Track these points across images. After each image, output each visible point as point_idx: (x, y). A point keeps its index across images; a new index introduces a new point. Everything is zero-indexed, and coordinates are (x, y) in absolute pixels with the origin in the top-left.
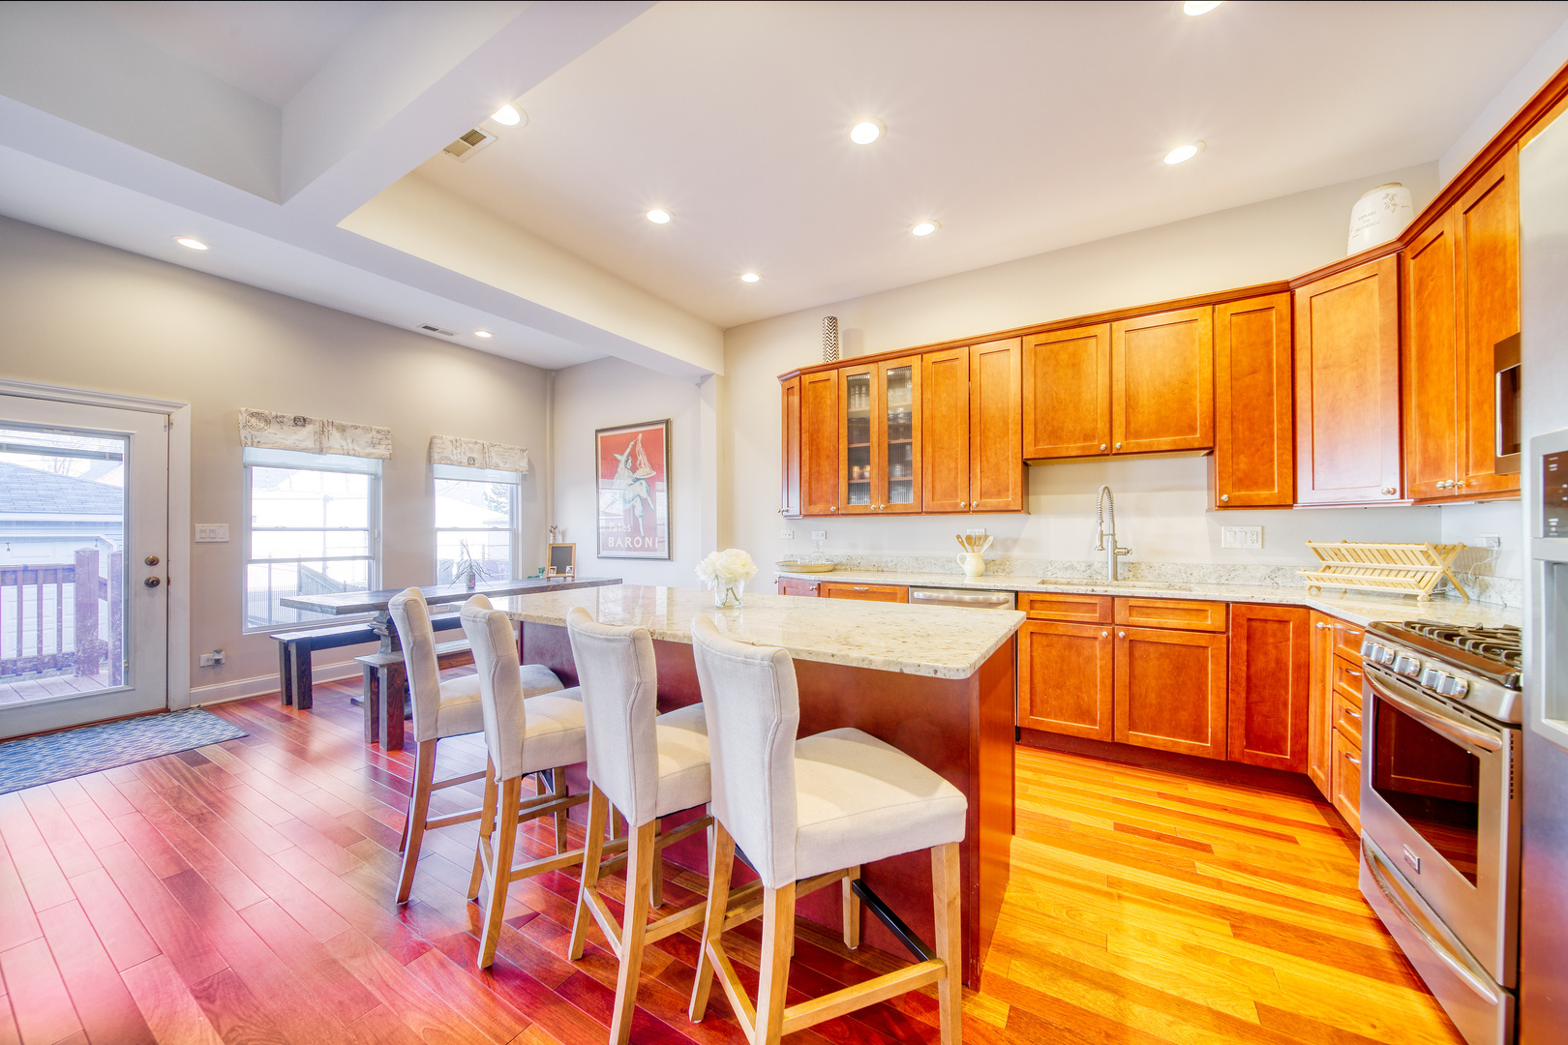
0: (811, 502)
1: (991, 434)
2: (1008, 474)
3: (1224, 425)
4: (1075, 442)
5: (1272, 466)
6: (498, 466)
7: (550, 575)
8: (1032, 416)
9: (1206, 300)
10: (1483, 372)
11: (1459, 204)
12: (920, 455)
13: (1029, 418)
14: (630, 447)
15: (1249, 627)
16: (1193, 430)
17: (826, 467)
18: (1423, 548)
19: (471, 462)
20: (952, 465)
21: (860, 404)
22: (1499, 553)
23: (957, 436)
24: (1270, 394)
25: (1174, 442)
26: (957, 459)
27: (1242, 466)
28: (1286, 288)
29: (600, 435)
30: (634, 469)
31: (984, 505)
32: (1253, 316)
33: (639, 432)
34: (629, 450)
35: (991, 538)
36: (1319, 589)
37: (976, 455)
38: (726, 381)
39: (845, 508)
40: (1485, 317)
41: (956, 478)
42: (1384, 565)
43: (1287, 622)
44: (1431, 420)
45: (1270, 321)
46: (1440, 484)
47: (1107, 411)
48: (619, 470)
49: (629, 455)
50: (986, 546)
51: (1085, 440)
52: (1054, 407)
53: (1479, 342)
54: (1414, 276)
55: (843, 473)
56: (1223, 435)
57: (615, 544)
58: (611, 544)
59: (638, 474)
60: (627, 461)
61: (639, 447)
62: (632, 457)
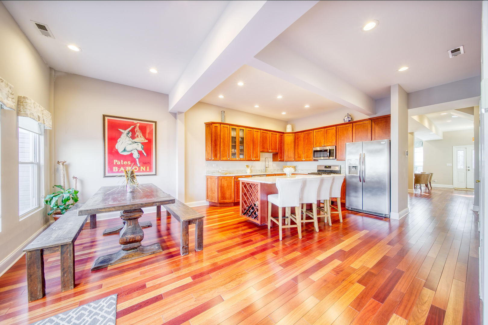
0: (223, 157)
1: (256, 146)
2: (258, 154)
5: (282, 156)
10: (307, 149)
11: (305, 132)
12: (245, 148)
13: (261, 144)
16: (277, 150)
17: (226, 148)
23: (251, 146)
24: (282, 146)
25: (275, 151)
26: (251, 150)
28: (283, 133)
29: (106, 118)
31: (256, 159)
33: (138, 123)
34: (130, 129)
37: (254, 150)
39: (231, 159)
40: (308, 144)
41: (251, 154)
44: (299, 153)
45: (282, 137)
46: (302, 159)
48: (122, 136)
49: (130, 131)
50: (250, 167)
51: (267, 150)
52: (264, 143)
54: (297, 137)
55: (230, 150)
56: (279, 151)
57: (119, 170)
58: (115, 170)
59: (135, 140)
60: (128, 134)
61: (137, 129)
62: (131, 132)
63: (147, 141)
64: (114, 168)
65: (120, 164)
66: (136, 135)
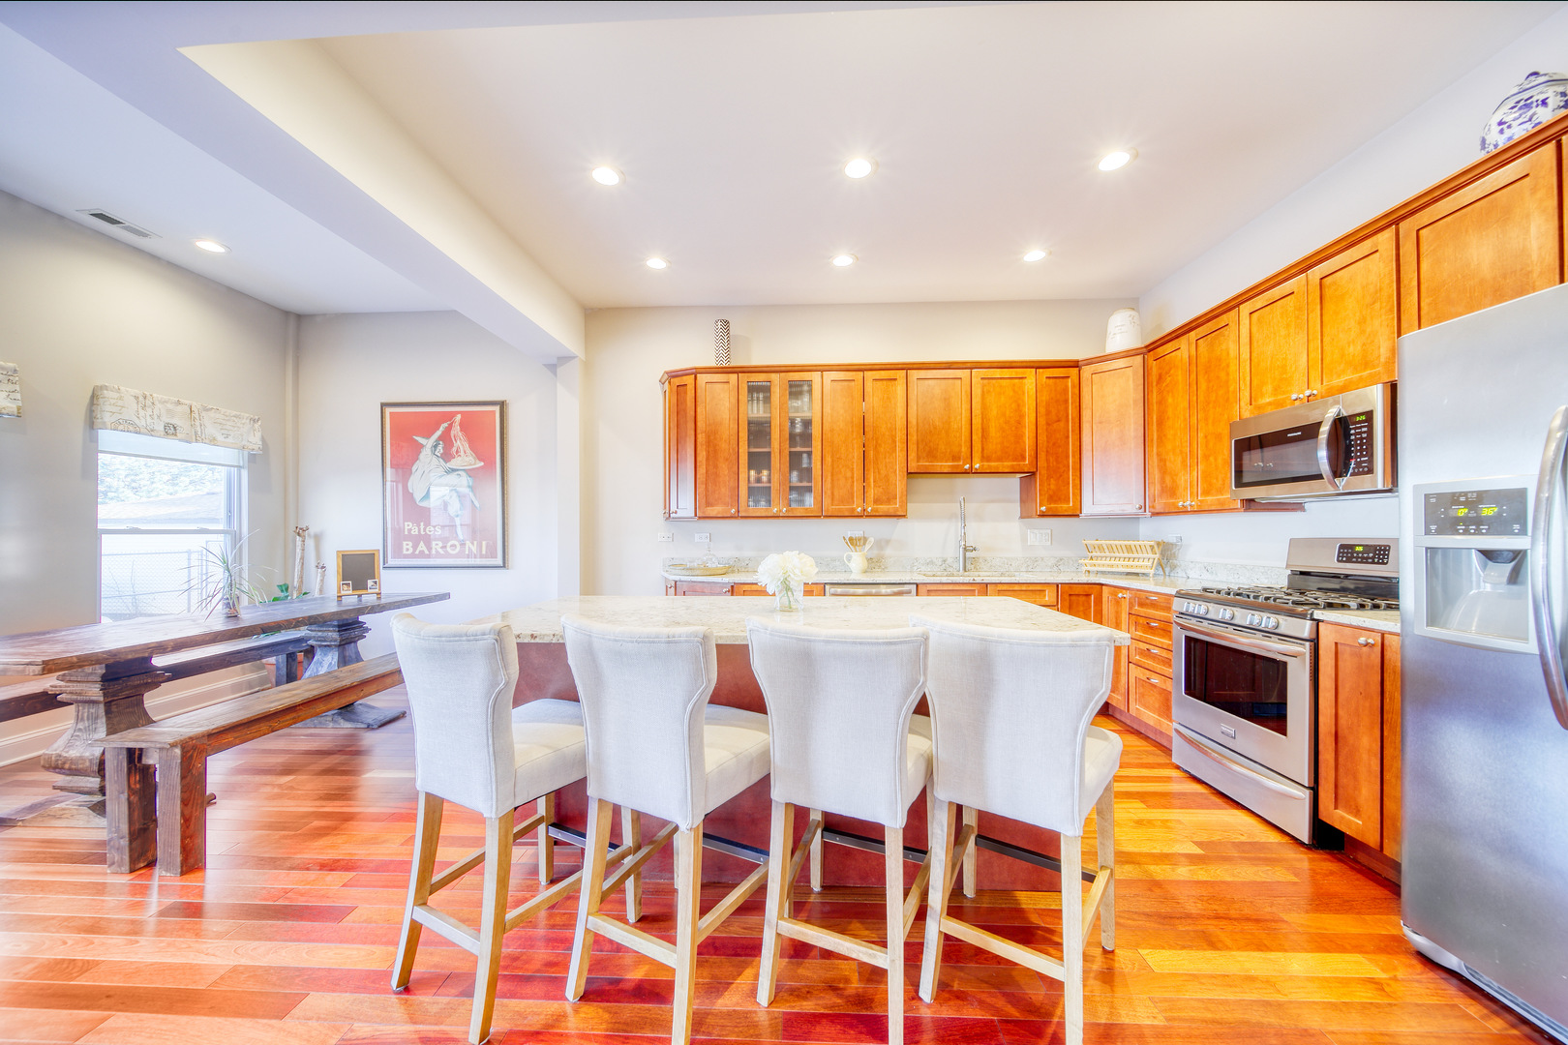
0: (708, 504)
1: (882, 450)
2: (896, 485)
3: (1042, 456)
4: (946, 462)
5: (1069, 488)
6: (214, 439)
7: (343, 593)
8: (915, 437)
9: (1032, 364)
10: (1209, 437)
11: (1193, 333)
12: (820, 463)
13: (913, 438)
14: (441, 429)
15: (1070, 600)
16: (1024, 458)
17: (724, 469)
18: (1152, 543)
19: (171, 430)
20: (849, 474)
21: (758, 410)
22: (1181, 546)
23: (853, 449)
24: (1068, 437)
25: (1013, 466)
26: (853, 469)
27: (1052, 487)
28: (1075, 365)
29: (388, 411)
30: (447, 456)
31: (877, 511)
32: (1058, 380)
33: (458, 413)
34: (438, 433)
35: (872, 540)
36: (1089, 572)
37: (870, 467)
38: (588, 366)
39: (746, 511)
40: (1211, 405)
41: (852, 485)
42: (1126, 555)
43: (1090, 595)
44: (1168, 463)
45: (1067, 387)
46: (1181, 504)
47: (969, 439)
48: (422, 456)
49: (440, 438)
50: (867, 547)
51: (953, 460)
52: (931, 432)
53: (1206, 419)
54: (1155, 372)
55: (743, 476)
56: (1042, 463)
57: (415, 550)
58: (408, 550)
59: (453, 464)
60: (435, 447)
61: (456, 430)
62: (443, 442)
63: (482, 464)
64: (405, 543)
65: (417, 533)
66: (454, 449)
